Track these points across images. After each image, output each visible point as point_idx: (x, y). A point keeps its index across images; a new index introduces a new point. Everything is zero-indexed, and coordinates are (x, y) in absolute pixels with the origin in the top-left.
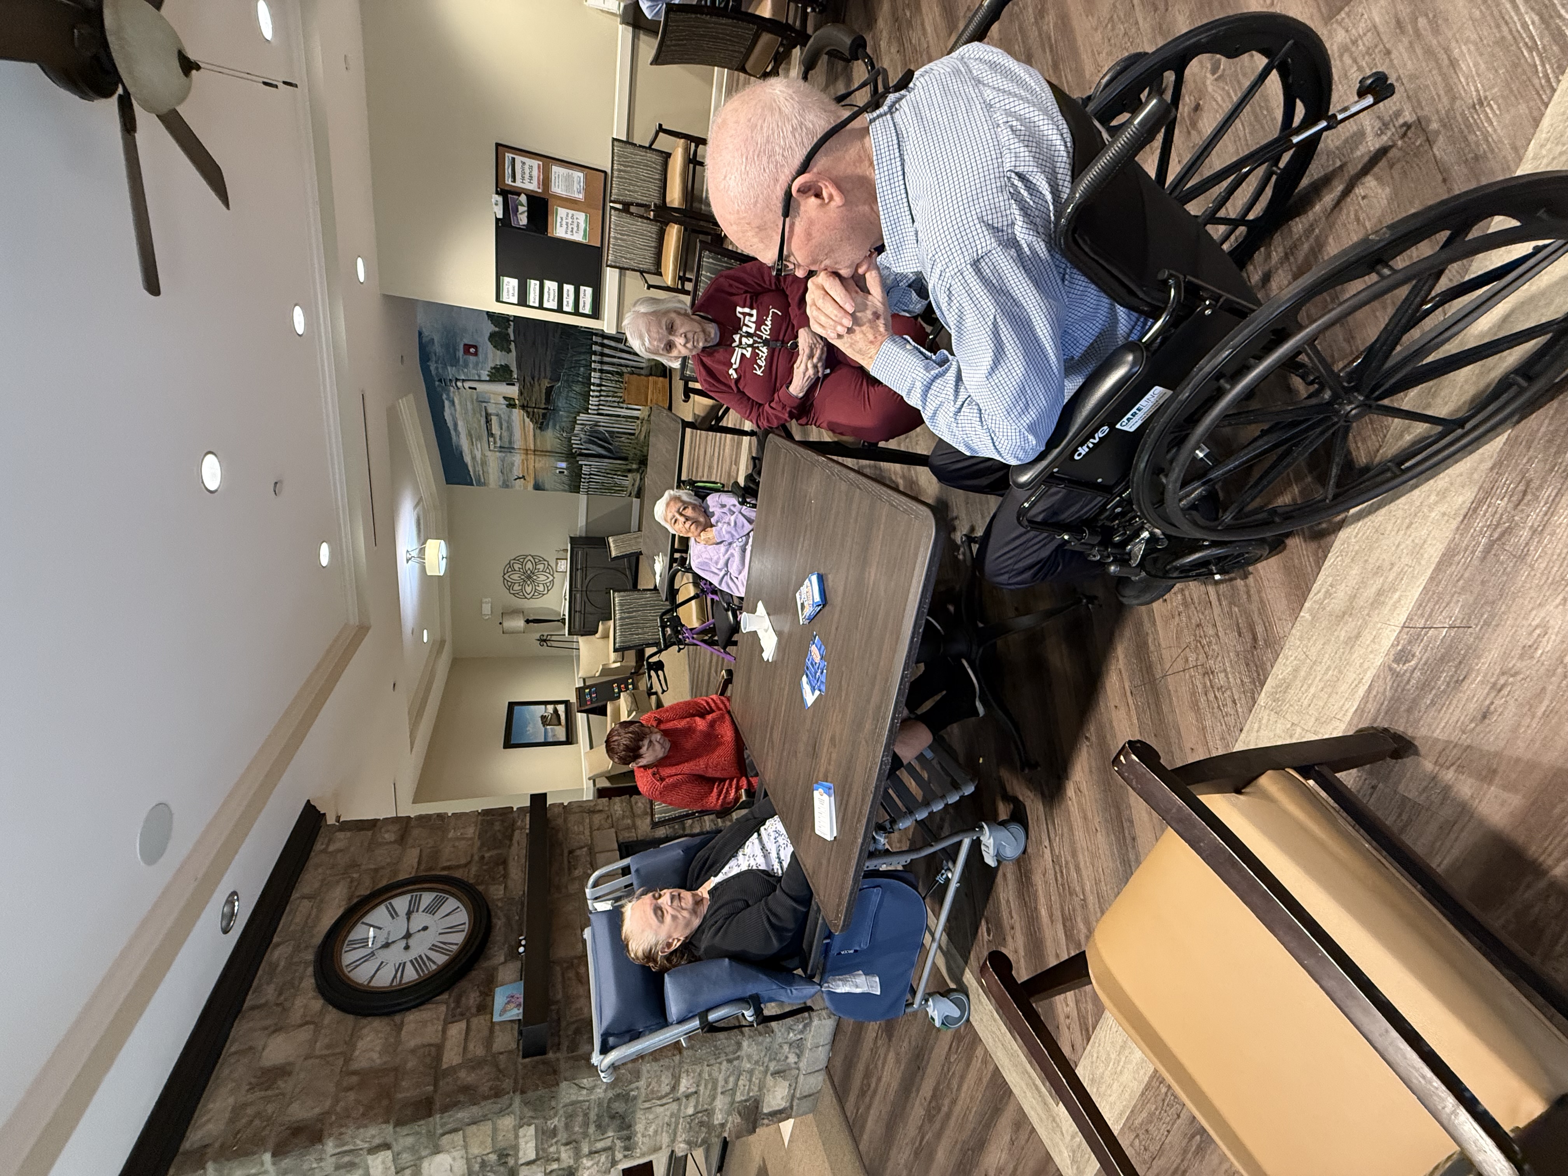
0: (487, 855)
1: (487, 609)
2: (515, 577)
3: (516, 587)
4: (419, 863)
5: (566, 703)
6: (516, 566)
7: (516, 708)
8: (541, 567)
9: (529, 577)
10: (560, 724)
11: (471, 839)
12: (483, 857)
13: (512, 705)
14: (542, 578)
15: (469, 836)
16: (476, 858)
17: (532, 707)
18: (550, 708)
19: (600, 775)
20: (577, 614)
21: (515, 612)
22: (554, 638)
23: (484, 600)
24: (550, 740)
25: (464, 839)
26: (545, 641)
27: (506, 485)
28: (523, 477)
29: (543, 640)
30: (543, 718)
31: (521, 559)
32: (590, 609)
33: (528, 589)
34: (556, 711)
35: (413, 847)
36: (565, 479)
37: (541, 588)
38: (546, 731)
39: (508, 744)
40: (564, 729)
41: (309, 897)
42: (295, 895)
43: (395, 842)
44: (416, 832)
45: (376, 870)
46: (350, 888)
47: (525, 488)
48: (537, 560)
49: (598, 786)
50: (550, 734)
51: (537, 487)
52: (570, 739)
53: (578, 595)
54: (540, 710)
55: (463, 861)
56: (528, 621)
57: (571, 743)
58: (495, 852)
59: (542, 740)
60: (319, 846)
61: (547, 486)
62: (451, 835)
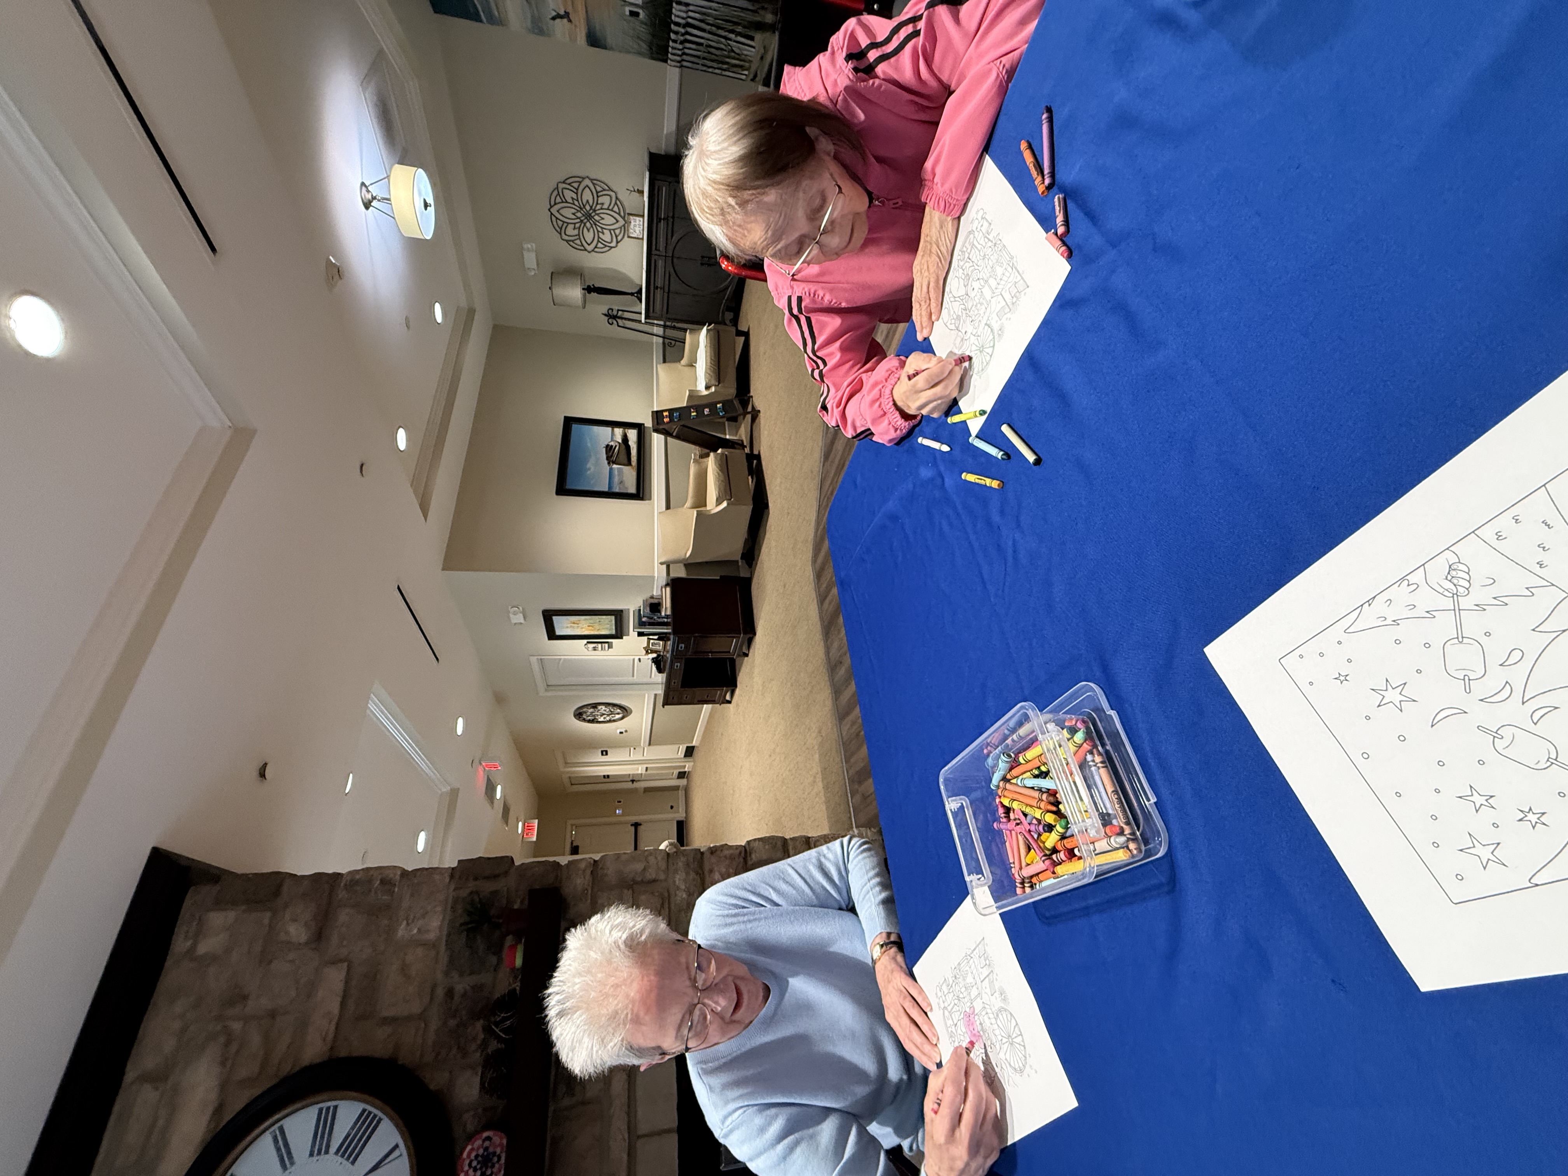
0: (459, 988)
1: (530, 260)
2: (568, 213)
3: (570, 231)
4: (343, 1004)
5: (639, 427)
6: (569, 195)
7: (575, 427)
8: (605, 200)
9: (589, 217)
10: (629, 463)
11: (434, 945)
12: (450, 993)
13: (569, 422)
14: (608, 220)
15: (432, 936)
16: (440, 992)
17: (596, 429)
18: (619, 432)
19: (676, 562)
20: (659, 293)
21: (570, 272)
22: (627, 315)
23: (525, 246)
24: (617, 490)
25: (424, 944)
26: (615, 317)
27: (538, 28)
28: (566, 15)
29: (612, 317)
30: (609, 448)
31: (574, 182)
32: (676, 286)
33: (589, 236)
34: (625, 439)
35: (334, 962)
36: (642, 30)
37: (607, 237)
38: (611, 469)
39: (563, 490)
40: (634, 474)
41: (157, 1078)
42: (130, 1075)
43: (306, 943)
44: (343, 916)
45: (273, 1014)
46: (223, 1063)
47: (573, 39)
48: (601, 188)
49: (674, 575)
50: (616, 480)
51: (594, 40)
52: (640, 493)
53: (660, 263)
54: (604, 435)
55: (415, 1008)
56: (589, 289)
57: (642, 499)
58: (473, 980)
59: (606, 489)
60: (180, 944)
61: (610, 40)
62: (402, 932)
